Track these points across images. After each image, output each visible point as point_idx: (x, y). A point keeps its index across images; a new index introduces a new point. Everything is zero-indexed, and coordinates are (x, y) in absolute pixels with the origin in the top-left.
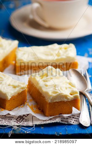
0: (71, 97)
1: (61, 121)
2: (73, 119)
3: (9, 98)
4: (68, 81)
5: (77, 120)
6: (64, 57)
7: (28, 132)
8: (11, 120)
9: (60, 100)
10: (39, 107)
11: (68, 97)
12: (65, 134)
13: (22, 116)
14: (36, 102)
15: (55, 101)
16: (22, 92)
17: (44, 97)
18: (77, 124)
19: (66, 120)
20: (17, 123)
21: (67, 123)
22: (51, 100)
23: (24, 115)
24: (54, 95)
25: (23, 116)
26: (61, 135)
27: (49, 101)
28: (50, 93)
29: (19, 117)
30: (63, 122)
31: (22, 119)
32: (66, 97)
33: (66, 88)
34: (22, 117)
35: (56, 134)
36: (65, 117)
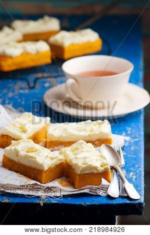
0: (101, 169)
1: (90, 191)
2: (102, 191)
4: (99, 154)
5: (106, 192)
6: (97, 133)
8: (39, 191)
9: (90, 172)
11: (99, 168)
12: (92, 204)
13: (50, 187)
15: (84, 173)
17: (74, 169)
18: (106, 195)
19: (95, 191)
20: (45, 193)
21: (95, 194)
22: (81, 171)
23: (52, 187)
24: (84, 166)
26: (88, 205)
27: (79, 172)
28: (80, 165)
29: (47, 188)
30: (92, 193)
31: (49, 191)
32: (96, 168)
33: (97, 160)
35: (83, 203)
36: (94, 189)
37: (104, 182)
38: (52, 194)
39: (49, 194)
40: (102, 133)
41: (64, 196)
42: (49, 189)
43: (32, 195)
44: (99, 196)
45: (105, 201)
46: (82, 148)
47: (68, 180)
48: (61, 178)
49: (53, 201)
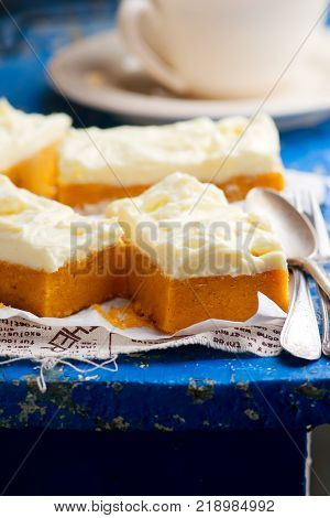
1: (215, 340)
2: (260, 339)
5: (273, 342)
7: (88, 379)
8: (32, 343)
12: (225, 383)
13: (71, 331)
18: (273, 354)
19: (234, 339)
20: (52, 350)
21: (234, 350)
23: (79, 328)
25: (76, 331)
26: (209, 386)
29: (60, 333)
30: (222, 347)
31: (69, 341)
34: (72, 334)
35: (192, 382)
36: (230, 330)
37: (265, 305)
38: (81, 354)
39: (68, 353)
40: (248, 155)
41: (123, 359)
42: (70, 336)
43: (7, 358)
44: (250, 356)
45: (271, 374)
46: (184, 197)
47: (137, 306)
48: (111, 303)
49: (84, 376)
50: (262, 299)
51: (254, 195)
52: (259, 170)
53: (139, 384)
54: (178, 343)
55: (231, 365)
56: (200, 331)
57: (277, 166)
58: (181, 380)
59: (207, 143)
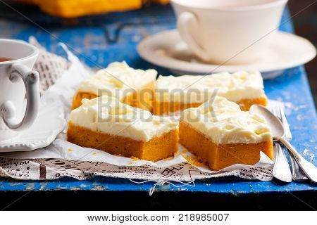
0: (257, 138)
1: (241, 174)
2: (262, 173)
3: (149, 138)
5: (269, 175)
6: (242, 88)
7: (182, 190)
8: (153, 174)
9: (238, 142)
10: (199, 158)
11: (253, 136)
12: (248, 192)
13: (171, 169)
14: (195, 154)
15: (229, 142)
16: (169, 133)
17: (209, 139)
18: (269, 180)
19: (250, 173)
20: (163, 177)
21: (250, 178)
22: (223, 139)
24: (229, 131)
25: (173, 169)
26: (240, 194)
27: (219, 141)
29: (165, 170)
30: (243, 177)
31: (170, 173)
32: (248, 135)
33: (249, 123)
35: (232, 191)
36: (248, 169)
37: (263, 157)
38: (177, 179)
39: (171, 178)
41: (197, 181)
42: (170, 171)
43: (142, 180)
44: (257, 181)
45: (269, 189)
46: (221, 107)
49: (179, 188)
50: (262, 154)
51: (253, 108)
52: (255, 97)
53: (206, 192)
54: (224, 175)
55: (250, 184)
56: (234, 169)
57: (263, 95)
58: (227, 191)
59: (228, 83)
